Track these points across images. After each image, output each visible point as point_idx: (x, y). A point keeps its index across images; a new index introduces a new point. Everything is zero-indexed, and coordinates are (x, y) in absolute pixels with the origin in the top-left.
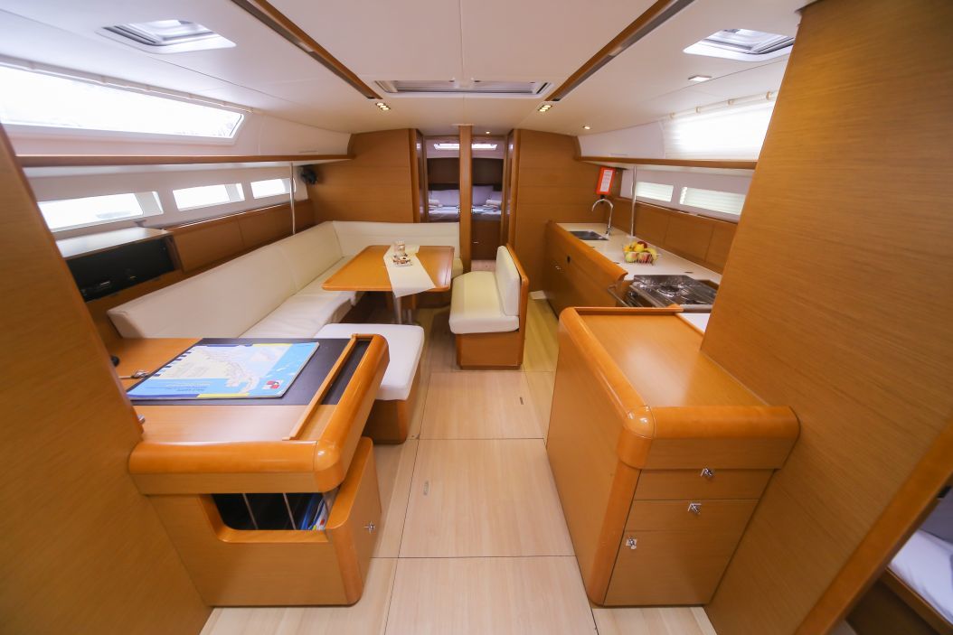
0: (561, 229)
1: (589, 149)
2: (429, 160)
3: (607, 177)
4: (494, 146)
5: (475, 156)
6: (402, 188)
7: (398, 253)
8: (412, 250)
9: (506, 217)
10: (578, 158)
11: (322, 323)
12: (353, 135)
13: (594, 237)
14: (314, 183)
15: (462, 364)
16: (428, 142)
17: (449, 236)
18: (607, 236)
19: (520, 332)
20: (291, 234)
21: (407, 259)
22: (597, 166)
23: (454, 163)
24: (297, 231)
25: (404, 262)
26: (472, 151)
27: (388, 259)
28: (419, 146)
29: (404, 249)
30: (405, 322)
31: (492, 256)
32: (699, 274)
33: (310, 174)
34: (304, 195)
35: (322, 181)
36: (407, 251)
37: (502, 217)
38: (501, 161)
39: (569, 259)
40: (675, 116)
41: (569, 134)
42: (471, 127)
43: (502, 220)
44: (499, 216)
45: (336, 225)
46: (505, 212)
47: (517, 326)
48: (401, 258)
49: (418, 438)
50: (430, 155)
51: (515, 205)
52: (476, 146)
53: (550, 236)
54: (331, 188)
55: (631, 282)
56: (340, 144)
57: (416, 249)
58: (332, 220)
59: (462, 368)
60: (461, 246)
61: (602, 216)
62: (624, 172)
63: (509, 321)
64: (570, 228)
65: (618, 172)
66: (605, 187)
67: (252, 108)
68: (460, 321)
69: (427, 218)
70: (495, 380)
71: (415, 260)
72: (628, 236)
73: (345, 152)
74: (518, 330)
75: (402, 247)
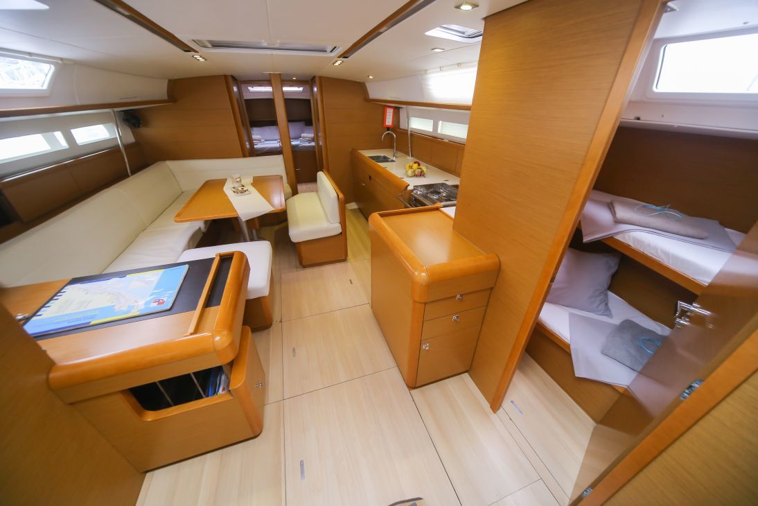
0: (360, 154)
1: (375, 93)
2: (247, 101)
3: (390, 113)
4: (301, 89)
5: (286, 97)
6: (228, 129)
7: (236, 185)
8: (248, 181)
9: (320, 147)
10: (367, 100)
12: (169, 81)
13: (385, 159)
14: (139, 127)
15: (304, 264)
16: (243, 86)
17: (276, 166)
18: (394, 159)
19: (343, 234)
20: (127, 176)
21: (245, 189)
22: (382, 105)
23: (269, 103)
24: (135, 170)
25: (243, 192)
26: (283, 92)
27: (228, 189)
28: (235, 89)
29: (240, 181)
30: (252, 240)
31: (313, 180)
32: (452, 181)
33: (132, 117)
34: (131, 139)
35: (146, 124)
36: (243, 183)
37: (316, 147)
38: (308, 101)
39: (370, 177)
40: (428, 72)
41: (358, 81)
42: (280, 74)
43: (316, 150)
44: (314, 147)
45: (171, 164)
46: (318, 143)
47: (340, 231)
48: (240, 189)
49: (281, 322)
50: (247, 96)
51: (325, 138)
52: (285, 89)
53: (355, 162)
54: (157, 130)
55: (412, 191)
56: (159, 90)
57: (251, 180)
58: (165, 160)
59: (304, 267)
60: (287, 174)
61: (389, 144)
62: (401, 109)
63: (334, 227)
64: (367, 154)
65: (397, 110)
66: (389, 121)
67: (61, 59)
68: (298, 233)
69: (254, 153)
70: (330, 272)
71: (252, 189)
72: (408, 157)
73: (166, 97)
74: (341, 233)
75: (238, 180)
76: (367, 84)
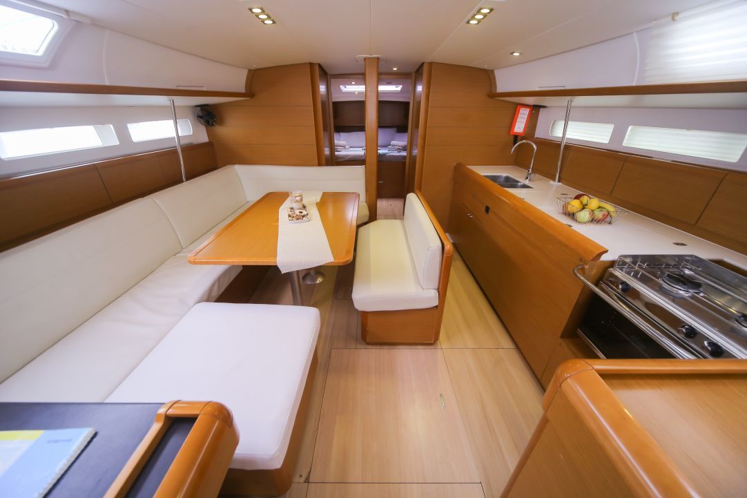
0: (474, 173)
1: (506, 82)
2: (336, 104)
3: (524, 114)
4: (399, 88)
5: (380, 99)
7: (295, 205)
8: (312, 198)
9: (413, 159)
10: (493, 95)
11: (192, 301)
12: (250, 71)
13: (511, 183)
14: (213, 125)
15: (368, 340)
16: (333, 81)
17: (353, 180)
18: (527, 182)
19: (438, 310)
20: (180, 181)
21: (305, 213)
22: (510, 103)
23: (360, 105)
24: (191, 175)
25: (301, 217)
26: (378, 93)
27: (284, 211)
28: (322, 88)
29: (301, 200)
33: (208, 115)
34: (203, 137)
35: (221, 122)
36: (304, 202)
37: (408, 158)
38: (407, 104)
39: (487, 209)
41: (486, 67)
42: (378, 58)
43: (407, 161)
44: (404, 157)
45: (239, 169)
46: (410, 152)
47: (436, 303)
48: (297, 212)
49: (307, 481)
50: (337, 98)
51: (423, 147)
52: (382, 88)
53: (461, 177)
54: (232, 130)
56: (236, 80)
57: (318, 198)
58: (234, 163)
59: (368, 344)
60: (367, 190)
61: (520, 160)
62: (542, 112)
63: (427, 296)
64: (483, 171)
65: (536, 109)
66: (519, 127)
68: (366, 295)
69: (334, 161)
70: (407, 358)
71: (314, 212)
72: (552, 182)
73: (243, 90)
74: (437, 306)
75: (298, 198)
76: (497, 73)
